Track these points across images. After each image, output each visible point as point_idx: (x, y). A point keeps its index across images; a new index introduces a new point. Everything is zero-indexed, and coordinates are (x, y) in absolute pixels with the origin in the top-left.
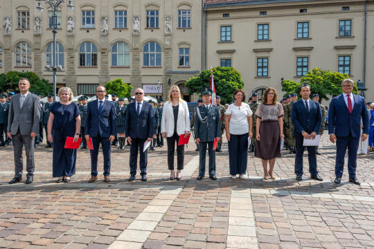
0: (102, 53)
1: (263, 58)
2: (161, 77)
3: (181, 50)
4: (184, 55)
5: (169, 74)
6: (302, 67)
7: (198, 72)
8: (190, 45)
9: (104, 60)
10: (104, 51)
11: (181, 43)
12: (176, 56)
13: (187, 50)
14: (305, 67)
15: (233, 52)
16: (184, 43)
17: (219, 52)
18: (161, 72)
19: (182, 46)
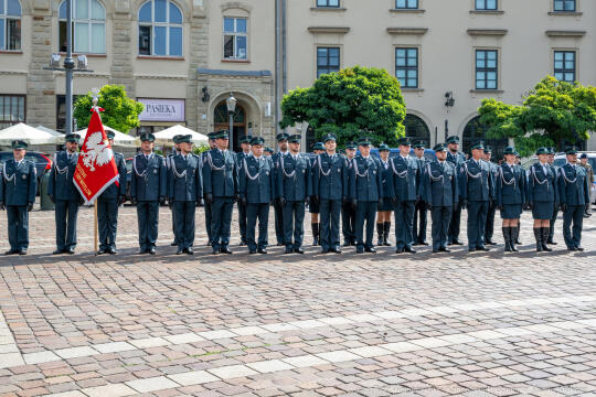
0: (35, 18)
1: (407, 49)
2: (183, 83)
3: (228, 20)
4: (236, 33)
5: (201, 74)
6: (486, 70)
7: (268, 73)
8: (249, 12)
9: (42, 36)
10: (40, 14)
11: (229, 6)
12: (216, 34)
13: (243, 22)
14: (492, 70)
15: (343, 31)
16: (237, 6)
17: (314, 31)
18: (182, 70)
19: (229, 13)
